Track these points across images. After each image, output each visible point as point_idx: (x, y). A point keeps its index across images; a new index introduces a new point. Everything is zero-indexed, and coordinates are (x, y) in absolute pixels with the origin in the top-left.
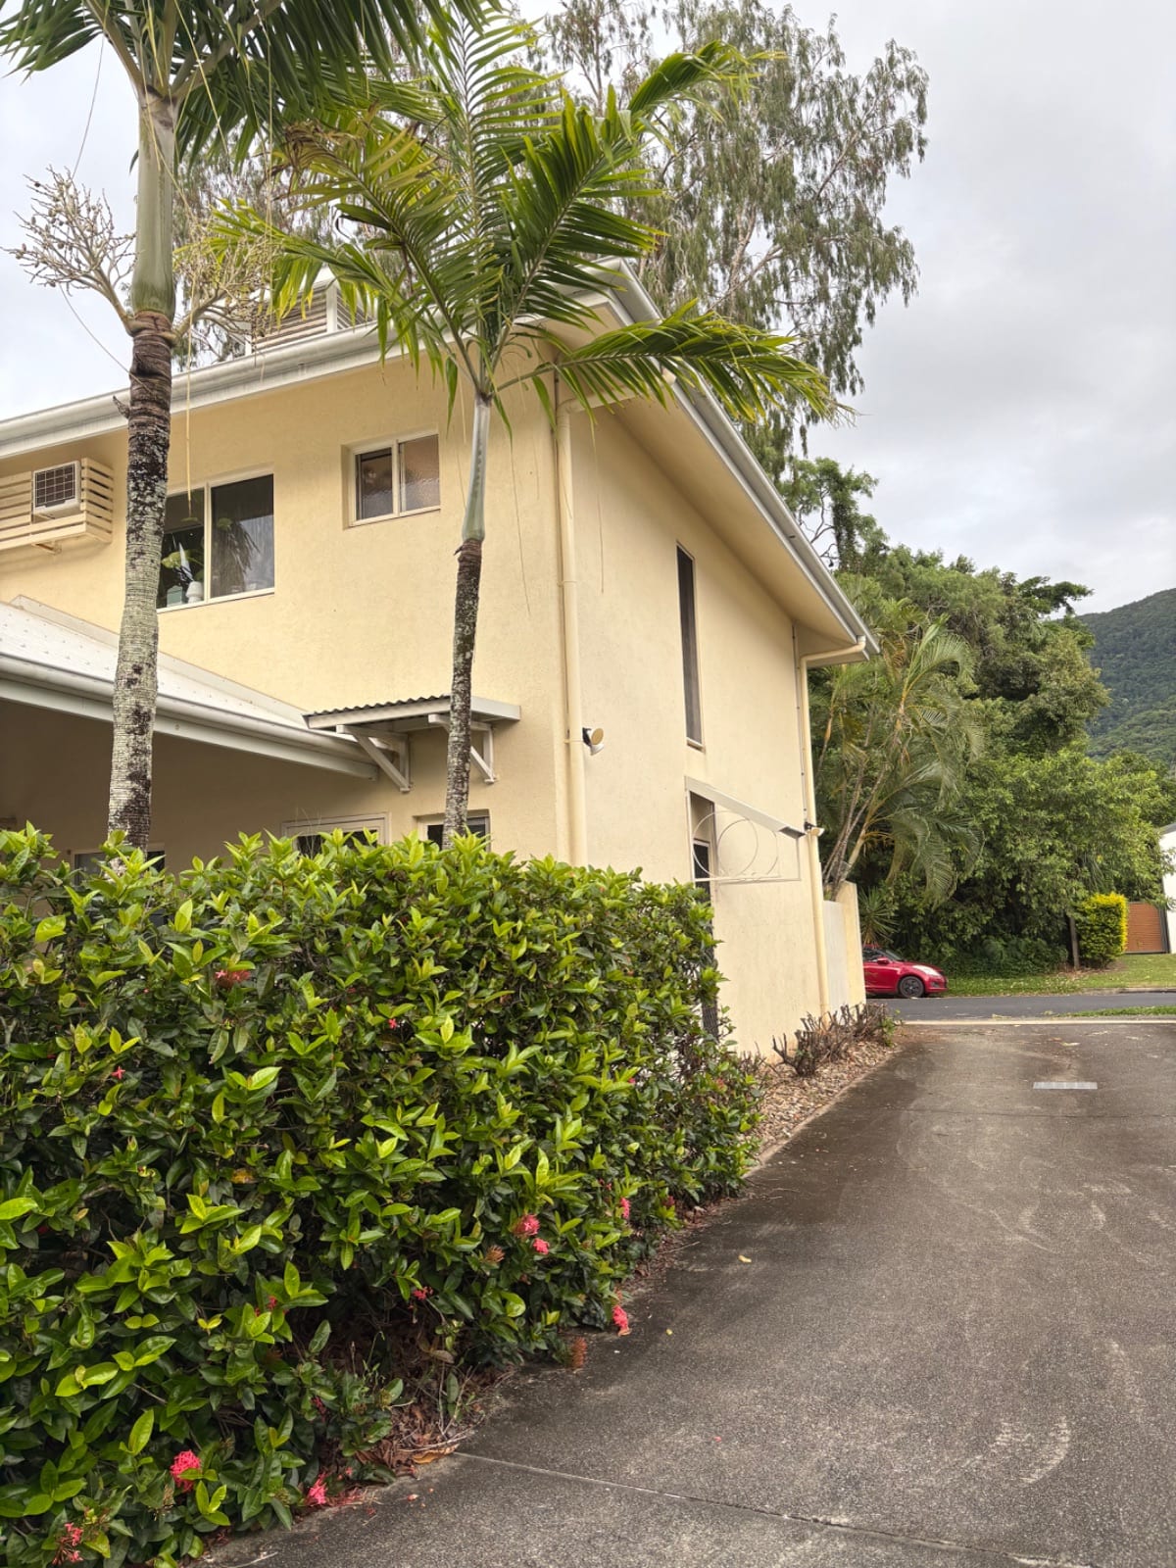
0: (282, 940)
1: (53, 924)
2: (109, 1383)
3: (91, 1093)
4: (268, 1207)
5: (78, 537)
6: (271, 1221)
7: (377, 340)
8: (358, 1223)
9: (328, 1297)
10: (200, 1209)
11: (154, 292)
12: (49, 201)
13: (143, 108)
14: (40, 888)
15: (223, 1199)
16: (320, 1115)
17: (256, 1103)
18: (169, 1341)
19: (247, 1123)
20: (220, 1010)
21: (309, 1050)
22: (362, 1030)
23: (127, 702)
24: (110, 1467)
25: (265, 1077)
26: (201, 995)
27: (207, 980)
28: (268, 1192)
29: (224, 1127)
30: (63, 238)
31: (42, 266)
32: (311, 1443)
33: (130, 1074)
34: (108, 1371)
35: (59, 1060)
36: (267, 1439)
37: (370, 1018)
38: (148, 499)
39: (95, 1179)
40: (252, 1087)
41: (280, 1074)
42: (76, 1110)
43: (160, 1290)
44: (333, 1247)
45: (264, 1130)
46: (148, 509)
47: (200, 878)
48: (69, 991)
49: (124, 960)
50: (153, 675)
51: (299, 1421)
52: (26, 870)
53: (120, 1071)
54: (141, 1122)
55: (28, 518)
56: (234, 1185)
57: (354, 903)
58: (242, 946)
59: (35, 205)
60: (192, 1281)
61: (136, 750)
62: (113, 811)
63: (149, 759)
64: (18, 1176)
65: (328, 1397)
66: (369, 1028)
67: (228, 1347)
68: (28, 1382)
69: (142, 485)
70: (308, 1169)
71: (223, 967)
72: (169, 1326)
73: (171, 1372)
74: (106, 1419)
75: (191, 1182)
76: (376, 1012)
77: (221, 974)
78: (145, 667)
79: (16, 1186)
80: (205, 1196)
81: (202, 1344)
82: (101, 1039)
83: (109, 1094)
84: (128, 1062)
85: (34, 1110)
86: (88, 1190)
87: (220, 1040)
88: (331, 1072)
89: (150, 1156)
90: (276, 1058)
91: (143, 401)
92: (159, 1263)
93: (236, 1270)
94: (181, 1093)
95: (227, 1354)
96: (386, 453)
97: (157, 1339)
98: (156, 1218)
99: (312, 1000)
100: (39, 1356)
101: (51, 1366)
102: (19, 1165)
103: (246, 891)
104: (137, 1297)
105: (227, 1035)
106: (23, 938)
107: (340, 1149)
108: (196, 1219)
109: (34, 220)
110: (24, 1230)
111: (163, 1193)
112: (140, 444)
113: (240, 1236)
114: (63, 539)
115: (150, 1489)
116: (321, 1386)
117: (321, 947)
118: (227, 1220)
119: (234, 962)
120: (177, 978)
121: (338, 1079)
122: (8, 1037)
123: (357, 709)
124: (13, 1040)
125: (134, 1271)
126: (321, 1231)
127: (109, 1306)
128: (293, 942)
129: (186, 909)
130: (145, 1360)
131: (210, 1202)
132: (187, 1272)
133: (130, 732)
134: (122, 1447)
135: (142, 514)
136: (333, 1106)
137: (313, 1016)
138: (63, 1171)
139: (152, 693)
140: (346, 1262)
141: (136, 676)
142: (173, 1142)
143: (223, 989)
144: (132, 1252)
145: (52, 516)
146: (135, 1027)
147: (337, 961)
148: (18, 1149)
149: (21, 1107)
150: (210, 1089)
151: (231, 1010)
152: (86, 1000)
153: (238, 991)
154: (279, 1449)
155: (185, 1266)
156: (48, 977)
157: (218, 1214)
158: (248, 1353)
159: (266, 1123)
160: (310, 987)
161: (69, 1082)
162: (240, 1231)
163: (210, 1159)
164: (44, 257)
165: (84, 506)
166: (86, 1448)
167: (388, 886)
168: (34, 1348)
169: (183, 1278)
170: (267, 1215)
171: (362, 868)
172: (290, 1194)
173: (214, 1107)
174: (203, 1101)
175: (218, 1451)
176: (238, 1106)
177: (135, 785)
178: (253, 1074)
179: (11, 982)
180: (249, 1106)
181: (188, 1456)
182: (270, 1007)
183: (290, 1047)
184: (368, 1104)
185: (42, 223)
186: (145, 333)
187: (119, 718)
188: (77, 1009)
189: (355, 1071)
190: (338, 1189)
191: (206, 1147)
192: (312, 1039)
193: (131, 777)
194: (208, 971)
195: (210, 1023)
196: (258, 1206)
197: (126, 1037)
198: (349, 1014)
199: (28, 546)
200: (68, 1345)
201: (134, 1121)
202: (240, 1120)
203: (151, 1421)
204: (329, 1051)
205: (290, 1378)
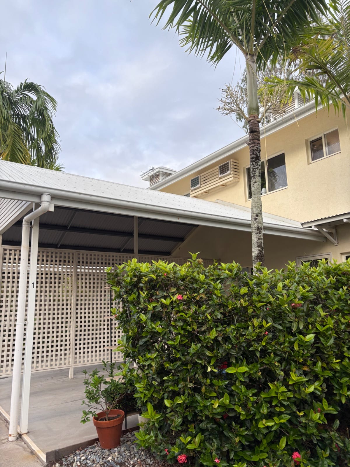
0: (310, 294)
1: (244, 289)
2: (272, 426)
3: (259, 339)
4: (315, 379)
5: (231, 181)
6: (316, 384)
7: (315, 105)
8: (346, 388)
9: (338, 411)
10: (294, 377)
11: (254, 109)
12: (225, 93)
13: (247, 60)
14: (240, 279)
15: (300, 375)
16: (329, 351)
17: (308, 345)
18: (289, 417)
19: (306, 351)
20: (294, 316)
21: (323, 329)
22: (340, 324)
23: (255, 225)
24: (274, 452)
25: (310, 337)
26: (288, 311)
27: (289, 306)
28: (314, 374)
29: (298, 352)
30: (230, 102)
31: (224, 110)
32: (336, 458)
33: (269, 334)
34: (272, 422)
35: (250, 328)
36: (322, 454)
37: (342, 320)
38: (256, 167)
39: (262, 363)
40: (307, 340)
41: (315, 337)
42: (255, 343)
43: (284, 400)
44: (338, 395)
45: (311, 354)
46: (256, 170)
47: (278, 275)
48: (251, 308)
49: (265, 300)
50: (262, 217)
51: (331, 450)
52: (236, 274)
53: (267, 333)
54: (274, 348)
55: (218, 179)
56: (303, 371)
57: (332, 282)
58: (299, 296)
59: (222, 95)
60: (294, 399)
61: (258, 239)
62: (254, 256)
63: (262, 241)
64: (242, 360)
65: (341, 445)
66: (343, 324)
67: (307, 422)
68: (249, 421)
69: (254, 163)
70: (327, 368)
71: (294, 302)
72: (288, 412)
73: (289, 426)
74: (271, 437)
75: (290, 368)
76: (345, 319)
77: (293, 304)
78: (259, 215)
79: (241, 363)
80: (295, 373)
81: (298, 419)
82: (261, 323)
83: (264, 339)
84: (268, 330)
85: (245, 342)
86: (261, 367)
87: (295, 324)
88: (332, 337)
89: (277, 359)
90: (313, 331)
91: (253, 140)
92: (283, 392)
93: (307, 398)
94: (284, 340)
95: (307, 424)
96: (320, 139)
97: (285, 415)
98: (281, 378)
99: (323, 314)
100: (252, 414)
101: (256, 418)
102: (242, 357)
103: (296, 279)
104: (278, 401)
105: (297, 323)
106: (237, 293)
107: (337, 363)
108: (293, 380)
109: (222, 99)
110: (245, 376)
111: (282, 370)
112: (253, 152)
113: (307, 388)
114: (227, 183)
115: (287, 461)
116: (338, 440)
117: (323, 296)
118: (302, 382)
119: (297, 301)
120: (280, 305)
121: (334, 339)
122: (235, 321)
123: (318, 220)
124: (237, 322)
125: (277, 393)
126: (333, 390)
127: (270, 402)
128: (314, 295)
129: (280, 285)
130: (282, 421)
131: (297, 375)
132: (292, 396)
133: (257, 233)
134: (278, 446)
135: (255, 171)
136: (333, 348)
137: (323, 319)
138: (253, 360)
139: (261, 222)
140: (344, 401)
141: (257, 217)
142: (284, 355)
143: (294, 309)
144: (275, 387)
145: (224, 177)
146: (269, 320)
147: (329, 301)
148: (241, 353)
149: (241, 341)
150: (292, 340)
151: (297, 315)
152: (255, 311)
153: (299, 310)
154: (326, 458)
155: (291, 394)
156: (245, 304)
157: (300, 379)
158: (313, 425)
159: (311, 352)
160: (321, 309)
161: (253, 335)
162: (307, 386)
163: (295, 362)
164: (225, 108)
165: (232, 173)
166: (266, 444)
167: (343, 277)
168: (251, 412)
169: (290, 398)
170: (315, 382)
171: (333, 271)
172: (322, 376)
173: (295, 346)
174: (292, 343)
175: (306, 454)
176: (302, 346)
177: (259, 249)
178: (306, 336)
179: (236, 305)
180: (306, 346)
181: (296, 454)
182: (308, 315)
183: (317, 328)
184: (345, 349)
185: (224, 99)
186: (252, 121)
187: (253, 230)
188: (253, 314)
189: (339, 337)
190: (337, 376)
191: (294, 358)
192: (324, 326)
193: (258, 246)
194: (289, 303)
195: (292, 319)
196: (312, 379)
197: (267, 323)
198: (335, 318)
199: (219, 186)
200: (260, 412)
201: (272, 348)
202: (303, 350)
203: (285, 440)
204: (330, 330)
205: (327, 436)
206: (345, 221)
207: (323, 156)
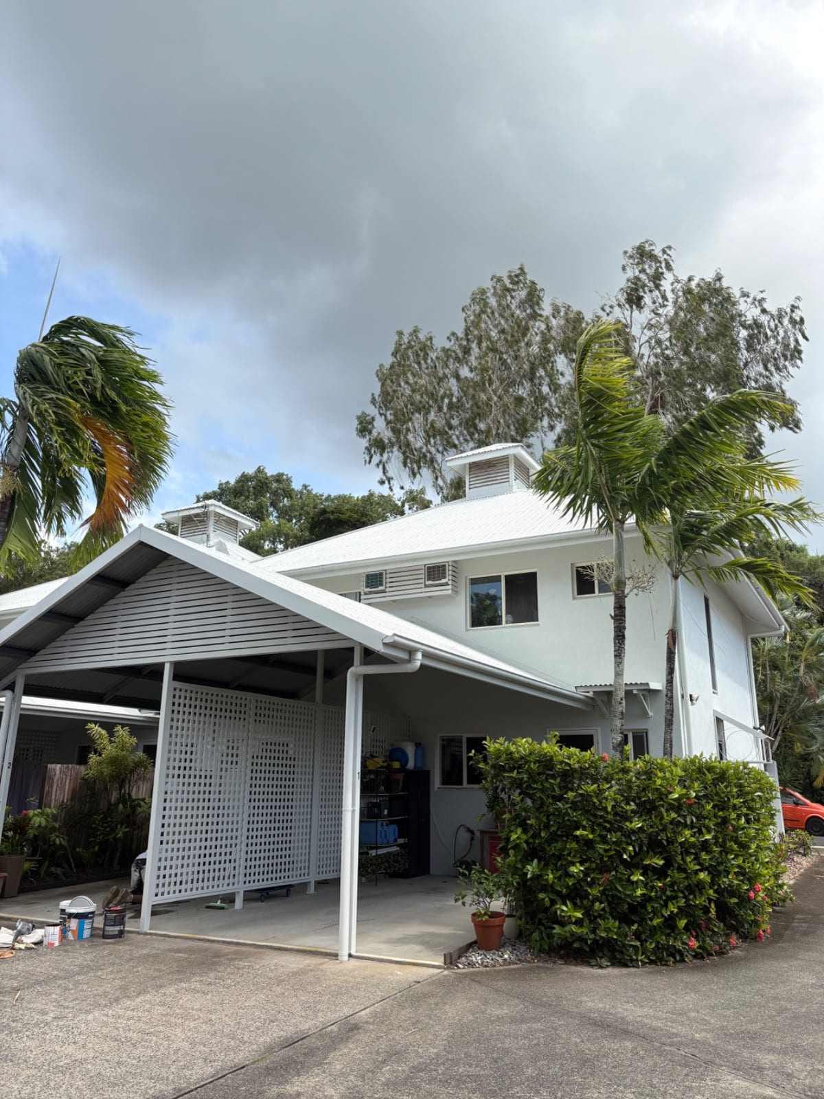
5: (446, 595)
114: (440, 596)
145: (434, 586)
165: (450, 582)
199: (423, 597)
206: (635, 692)
207: (594, 592)
